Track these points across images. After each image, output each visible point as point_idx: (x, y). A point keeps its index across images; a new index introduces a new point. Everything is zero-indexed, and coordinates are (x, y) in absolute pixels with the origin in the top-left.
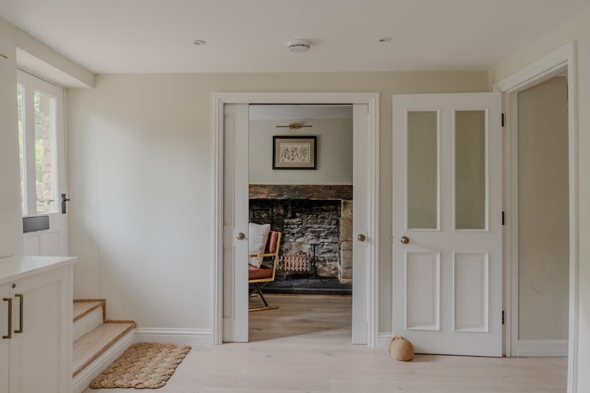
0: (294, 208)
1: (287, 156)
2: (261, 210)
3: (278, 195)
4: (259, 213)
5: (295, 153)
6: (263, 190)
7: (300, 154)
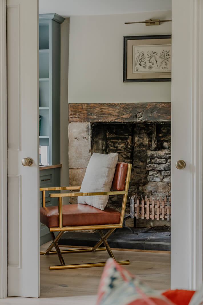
0: (160, 135)
1: (142, 63)
2: (118, 139)
3: (131, 117)
4: (114, 143)
5: (153, 59)
6: (111, 111)
7: (160, 61)
